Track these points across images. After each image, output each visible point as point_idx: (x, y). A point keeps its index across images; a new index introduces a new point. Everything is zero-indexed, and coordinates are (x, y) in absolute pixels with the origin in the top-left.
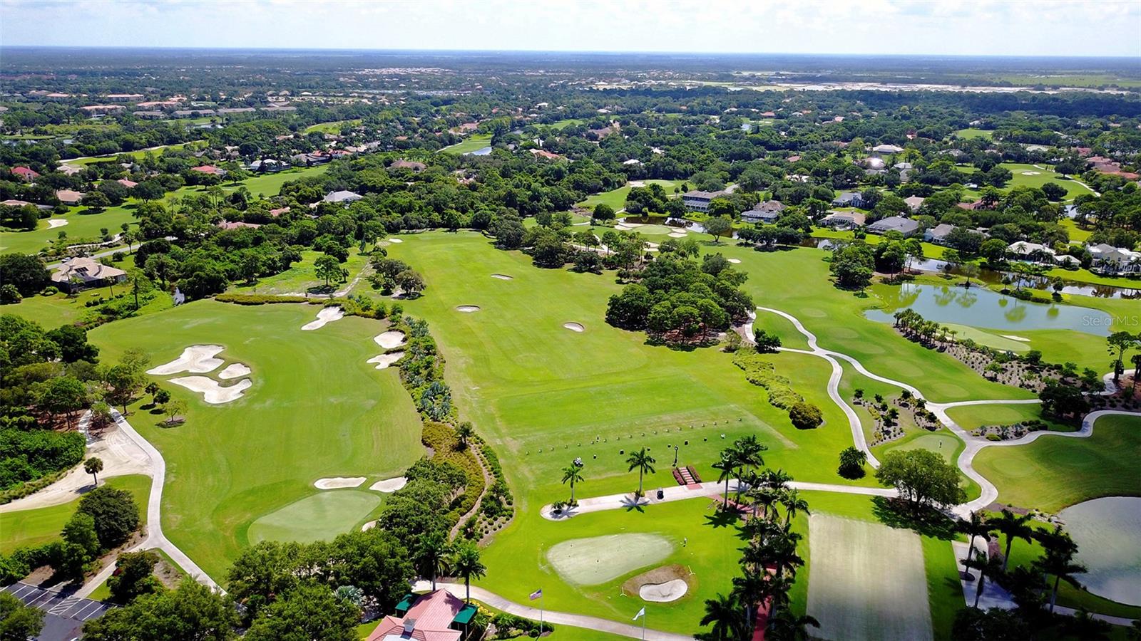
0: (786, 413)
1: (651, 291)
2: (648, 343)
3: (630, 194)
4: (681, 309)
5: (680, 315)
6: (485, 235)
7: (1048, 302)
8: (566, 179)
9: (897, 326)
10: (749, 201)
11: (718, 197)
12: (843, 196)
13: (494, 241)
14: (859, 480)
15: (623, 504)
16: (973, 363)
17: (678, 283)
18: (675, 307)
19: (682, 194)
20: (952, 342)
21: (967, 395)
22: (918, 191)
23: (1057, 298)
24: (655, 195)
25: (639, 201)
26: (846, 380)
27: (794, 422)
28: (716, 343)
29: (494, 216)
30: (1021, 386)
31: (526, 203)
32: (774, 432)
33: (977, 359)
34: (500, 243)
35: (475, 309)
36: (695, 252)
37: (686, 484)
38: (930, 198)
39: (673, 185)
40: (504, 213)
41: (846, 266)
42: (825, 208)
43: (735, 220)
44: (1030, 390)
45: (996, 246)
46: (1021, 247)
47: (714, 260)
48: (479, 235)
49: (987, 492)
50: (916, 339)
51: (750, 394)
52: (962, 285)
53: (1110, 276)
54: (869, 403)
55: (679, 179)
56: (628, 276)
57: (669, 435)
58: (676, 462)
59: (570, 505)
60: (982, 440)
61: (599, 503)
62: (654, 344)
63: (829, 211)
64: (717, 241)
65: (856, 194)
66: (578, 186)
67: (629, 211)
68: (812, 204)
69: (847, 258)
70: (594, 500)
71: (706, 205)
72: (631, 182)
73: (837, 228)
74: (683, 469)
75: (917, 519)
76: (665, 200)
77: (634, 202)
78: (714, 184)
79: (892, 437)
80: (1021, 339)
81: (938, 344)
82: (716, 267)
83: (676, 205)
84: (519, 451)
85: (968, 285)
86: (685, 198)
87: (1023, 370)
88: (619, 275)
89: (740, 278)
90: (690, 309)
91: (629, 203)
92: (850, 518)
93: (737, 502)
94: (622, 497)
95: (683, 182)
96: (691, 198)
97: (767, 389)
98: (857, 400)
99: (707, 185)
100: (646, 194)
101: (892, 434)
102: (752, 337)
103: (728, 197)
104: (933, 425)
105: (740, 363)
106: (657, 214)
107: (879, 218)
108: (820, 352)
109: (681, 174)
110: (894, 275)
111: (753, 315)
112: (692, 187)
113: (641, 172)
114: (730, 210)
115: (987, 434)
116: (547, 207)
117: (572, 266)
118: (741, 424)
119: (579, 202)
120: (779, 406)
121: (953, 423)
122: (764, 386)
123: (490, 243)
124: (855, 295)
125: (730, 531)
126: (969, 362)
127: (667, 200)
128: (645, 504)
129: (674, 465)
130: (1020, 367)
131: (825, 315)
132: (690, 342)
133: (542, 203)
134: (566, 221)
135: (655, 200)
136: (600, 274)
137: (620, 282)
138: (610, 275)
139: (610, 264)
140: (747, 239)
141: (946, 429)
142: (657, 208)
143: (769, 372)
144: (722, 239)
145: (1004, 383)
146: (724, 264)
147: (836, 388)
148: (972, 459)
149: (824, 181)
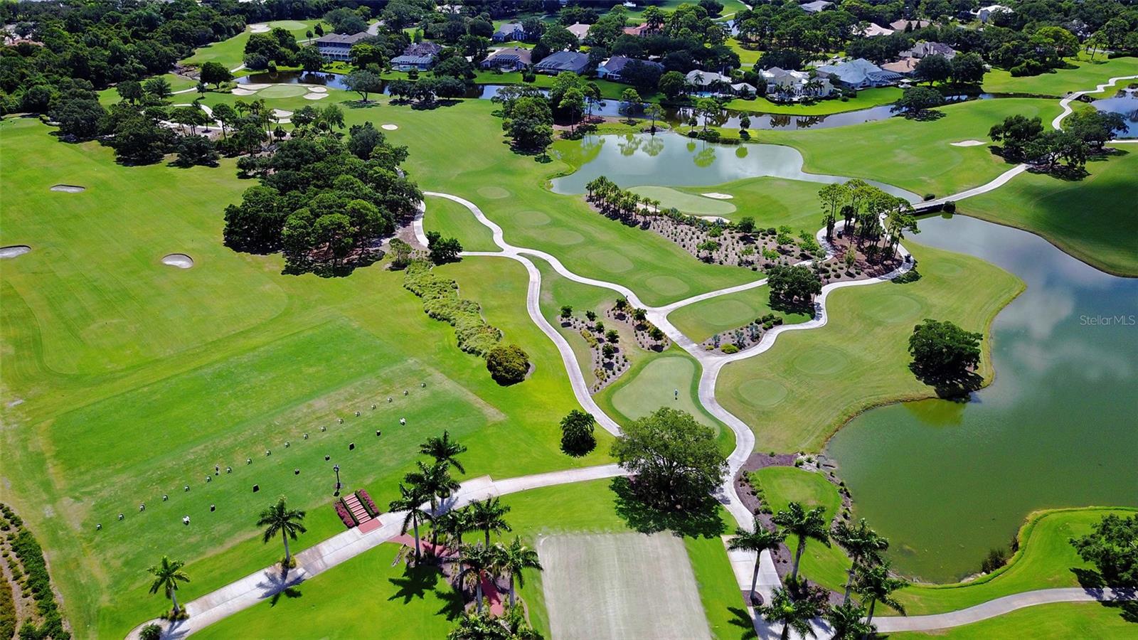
0: (481, 361)
1: (282, 193)
2: (288, 271)
3: (248, 44)
4: (325, 220)
5: (325, 228)
6: (45, 122)
7: (737, 142)
8: (160, 30)
9: (591, 199)
10: (397, 43)
11: (359, 42)
12: (503, 27)
13: (58, 129)
14: (590, 455)
15: (264, 591)
16: (683, 240)
17: (318, 175)
18: (317, 216)
19: (317, 38)
20: (656, 214)
21: (686, 289)
22: (581, 16)
23: (745, 136)
24: (283, 43)
25: (262, 53)
26: (547, 289)
27: (494, 377)
28: (379, 257)
29: (55, 94)
30: (739, 265)
31: (103, 68)
32: (471, 397)
33: (686, 234)
34: (67, 133)
35: (21, 250)
36: (339, 122)
37: (357, 524)
38: (596, 25)
39: (305, 26)
40: (68, 88)
41: (521, 124)
42: (486, 45)
43: (384, 70)
44: (750, 267)
45: (674, 79)
46: (698, 77)
47: (363, 133)
48: (35, 122)
49: (742, 437)
50: (614, 215)
51: (433, 336)
52: (647, 131)
53: (785, 103)
54: (579, 322)
55: (312, 17)
56: (253, 166)
57: (326, 435)
58: (339, 487)
59: (173, 620)
60: (718, 355)
61: (224, 600)
62: (296, 272)
63: (489, 49)
64: (365, 100)
65: (516, 25)
66: (177, 36)
67: (251, 66)
68: (470, 42)
69: (522, 114)
70: (215, 596)
71: (347, 51)
72: (252, 26)
73: (503, 70)
74: (351, 500)
75: (672, 508)
76: (295, 48)
77: (256, 55)
78: (354, 24)
79: (617, 372)
80: (722, 196)
81: (641, 219)
82: (366, 143)
83: (309, 55)
84: (84, 525)
85: (653, 130)
86: (319, 44)
87: (738, 242)
88: (240, 166)
89: (400, 155)
90: (337, 217)
91: (249, 56)
92: (591, 532)
93: (434, 542)
94: (260, 577)
95: (315, 22)
96: (328, 44)
97: (453, 325)
98: (565, 320)
99: (346, 26)
100: (268, 43)
101: (615, 368)
102: (424, 242)
103: (371, 41)
104: (659, 343)
105: (413, 288)
106: (287, 68)
107: (547, 54)
108: (511, 252)
109: (313, 11)
110: (575, 127)
111: (422, 207)
112: (327, 28)
113: (262, 12)
114: (375, 57)
115: (722, 344)
116: (136, 70)
117: (174, 157)
118: (426, 393)
119: (183, 58)
120: (472, 351)
121: (680, 335)
122: (449, 320)
123: (52, 134)
124: (537, 160)
125: (429, 603)
126: (679, 240)
127: (298, 49)
128: (298, 580)
129: (337, 494)
130: (733, 238)
131: (507, 195)
132: (345, 261)
133: (128, 65)
134: (162, 90)
135: (283, 49)
136: (216, 165)
137: (243, 176)
138: (229, 165)
139: (229, 149)
140: (402, 95)
141: (675, 346)
142: (286, 60)
143: (453, 295)
144: (372, 97)
145: (721, 263)
146: (377, 138)
147: (537, 305)
148: (713, 387)
149: (479, 11)
